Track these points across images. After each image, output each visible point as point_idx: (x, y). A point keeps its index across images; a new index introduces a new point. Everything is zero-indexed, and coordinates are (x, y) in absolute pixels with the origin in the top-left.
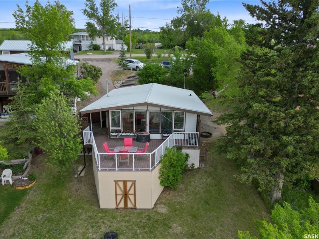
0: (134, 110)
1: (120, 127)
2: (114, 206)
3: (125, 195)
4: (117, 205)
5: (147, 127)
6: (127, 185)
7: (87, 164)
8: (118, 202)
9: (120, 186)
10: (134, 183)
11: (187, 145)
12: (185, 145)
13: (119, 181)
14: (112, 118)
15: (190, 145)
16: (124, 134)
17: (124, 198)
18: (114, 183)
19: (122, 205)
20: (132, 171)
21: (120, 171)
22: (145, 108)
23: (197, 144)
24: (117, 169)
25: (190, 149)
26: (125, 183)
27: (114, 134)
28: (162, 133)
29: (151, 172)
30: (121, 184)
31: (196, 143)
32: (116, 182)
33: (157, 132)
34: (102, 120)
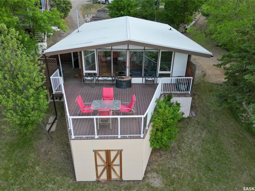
0: (112, 49)
1: (95, 70)
2: (94, 179)
3: (109, 166)
4: (98, 177)
5: (128, 69)
6: (110, 155)
7: (59, 113)
8: (99, 174)
9: (102, 156)
10: (120, 152)
11: (177, 92)
12: (175, 92)
13: (100, 151)
14: (85, 57)
15: (181, 92)
16: (100, 78)
17: (107, 170)
18: (94, 152)
19: (104, 177)
20: (117, 138)
21: (100, 138)
22: (125, 47)
23: (189, 91)
24: (96, 137)
25: (180, 97)
26: (108, 153)
27: (89, 78)
28: (145, 76)
29: (143, 139)
30: (103, 155)
31: (188, 89)
32: (96, 152)
33: (139, 76)
34: (74, 59)
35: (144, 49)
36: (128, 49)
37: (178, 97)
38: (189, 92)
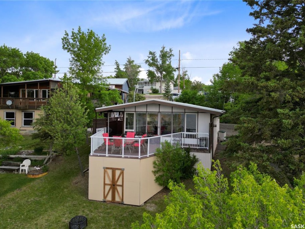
0: (147, 112)
2: (101, 199)
3: (113, 186)
4: (105, 197)
6: (115, 174)
8: (106, 195)
9: (109, 174)
10: (122, 171)
11: (196, 147)
12: (194, 147)
13: (108, 168)
15: (199, 147)
17: (112, 190)
18: (103, 170)
19: (109, 198)
21: (109, 157)
22: (157, 110)
24: (107, 155)
26: (114, 170)
29: (140, 160)
30: (110, 172)
32: (105, 170)
35: (172, 112)
36: (159, 112)
37: (198, 152)
38: (208, 148)
